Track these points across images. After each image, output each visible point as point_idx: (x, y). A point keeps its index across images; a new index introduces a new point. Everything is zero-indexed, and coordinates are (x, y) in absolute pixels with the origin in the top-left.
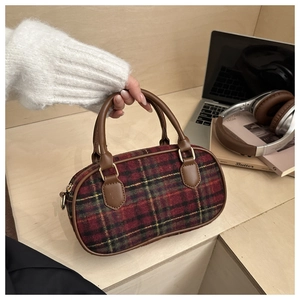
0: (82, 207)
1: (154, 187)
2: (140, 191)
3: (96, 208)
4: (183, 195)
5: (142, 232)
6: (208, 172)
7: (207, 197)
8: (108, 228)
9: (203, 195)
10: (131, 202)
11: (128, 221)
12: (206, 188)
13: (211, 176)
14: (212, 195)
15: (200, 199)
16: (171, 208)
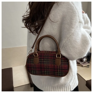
3: (31, 62)
4: (54, 66)
5: (41, 72)
8: (33, 68)
10: (40, 63)
11: (38, 68)
12: (62, 67)
13: (64, 64)
14: (63, 69)
15: (59, 69)
16: (50, 69)
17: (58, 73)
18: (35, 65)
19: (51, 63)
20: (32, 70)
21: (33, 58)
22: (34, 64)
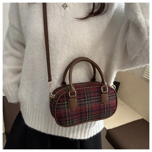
0: (59, 107)
1: (89, 102)
2: (83, 103)
3: (65, 108)
4: (100, 106)
5: (81, 119)
6: (112, 97)
7: (110, 108)
9: (108, 107)
10: (79, 107)
11: (77, 114)
12: (110, 104)
16: (94, 111)
17: (104, 114)
18: (72, 111)
19: (95, 102)
21: (67, 101)
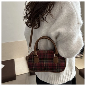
0: (29, 60)
1: (46, 61)
2: (42, 61)
4: (53, 64)
5: (41, 69)
6: (61, 61)
8: (34, 66)
10: (40, 62)
11: (38, 66)
12: (59, 65)
13: (62, 62)
14: (61, 67)
15: (57, 67)
16: (49, 66)
17: (56, 70)
18: (36, 64)
19: (49, 62)
20: (33, 68)
21: (33, 58)
22: (34, 63)
